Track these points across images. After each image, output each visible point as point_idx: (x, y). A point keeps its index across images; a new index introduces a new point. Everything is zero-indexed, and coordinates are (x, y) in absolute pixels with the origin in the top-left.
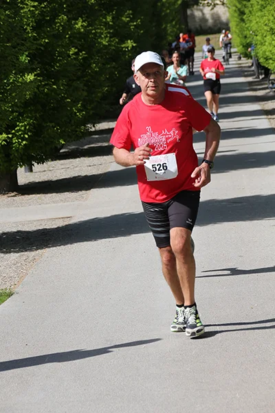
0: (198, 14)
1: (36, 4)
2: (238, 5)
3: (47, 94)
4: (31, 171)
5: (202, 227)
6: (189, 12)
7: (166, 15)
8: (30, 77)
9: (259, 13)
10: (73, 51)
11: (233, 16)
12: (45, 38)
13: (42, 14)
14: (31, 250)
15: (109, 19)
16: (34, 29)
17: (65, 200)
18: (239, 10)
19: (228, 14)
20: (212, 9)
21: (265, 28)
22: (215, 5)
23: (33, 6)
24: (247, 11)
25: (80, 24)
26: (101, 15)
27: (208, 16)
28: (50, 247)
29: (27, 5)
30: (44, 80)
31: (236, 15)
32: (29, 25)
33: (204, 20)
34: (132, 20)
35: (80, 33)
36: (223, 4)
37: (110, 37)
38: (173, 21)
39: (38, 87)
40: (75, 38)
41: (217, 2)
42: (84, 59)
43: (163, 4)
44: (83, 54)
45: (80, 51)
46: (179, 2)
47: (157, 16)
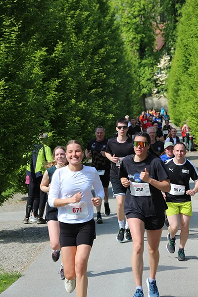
1: (56, 93)
2: (173, 98)
3: (59, 144)
6: (146, 99)
7: (133, 101)
8: (50, 134)
9: (185, 104)
10: (77, 119)
11: (170, 104)
12: (60, 112)
13: (59, 98)
15: (101, 102)
16: (54, 107)
18: (173, 101)
19: (167, 102)
21: (189, 113)
22: (160, 97)
23: (55, 94)
24: (177, 102)
25: (83, 105)
26: (96, 100)
27: (155, 102)
29: (51, 93)
30: (58, 136)
31: (172, 103)
32: (51, 104)
33: (153, 104)
34: (114, 103)
35: (83, 109)
36: (165, 97)
37: (100, 112)
38: (137, 104)
39: (54, 140)
40: (79, 112)
41: (162, 95)
42: (84, 124)
43: (132, 95)
44: (83, 121)
45: (82, 119)
46: (141, 95)
47: (128, 102)
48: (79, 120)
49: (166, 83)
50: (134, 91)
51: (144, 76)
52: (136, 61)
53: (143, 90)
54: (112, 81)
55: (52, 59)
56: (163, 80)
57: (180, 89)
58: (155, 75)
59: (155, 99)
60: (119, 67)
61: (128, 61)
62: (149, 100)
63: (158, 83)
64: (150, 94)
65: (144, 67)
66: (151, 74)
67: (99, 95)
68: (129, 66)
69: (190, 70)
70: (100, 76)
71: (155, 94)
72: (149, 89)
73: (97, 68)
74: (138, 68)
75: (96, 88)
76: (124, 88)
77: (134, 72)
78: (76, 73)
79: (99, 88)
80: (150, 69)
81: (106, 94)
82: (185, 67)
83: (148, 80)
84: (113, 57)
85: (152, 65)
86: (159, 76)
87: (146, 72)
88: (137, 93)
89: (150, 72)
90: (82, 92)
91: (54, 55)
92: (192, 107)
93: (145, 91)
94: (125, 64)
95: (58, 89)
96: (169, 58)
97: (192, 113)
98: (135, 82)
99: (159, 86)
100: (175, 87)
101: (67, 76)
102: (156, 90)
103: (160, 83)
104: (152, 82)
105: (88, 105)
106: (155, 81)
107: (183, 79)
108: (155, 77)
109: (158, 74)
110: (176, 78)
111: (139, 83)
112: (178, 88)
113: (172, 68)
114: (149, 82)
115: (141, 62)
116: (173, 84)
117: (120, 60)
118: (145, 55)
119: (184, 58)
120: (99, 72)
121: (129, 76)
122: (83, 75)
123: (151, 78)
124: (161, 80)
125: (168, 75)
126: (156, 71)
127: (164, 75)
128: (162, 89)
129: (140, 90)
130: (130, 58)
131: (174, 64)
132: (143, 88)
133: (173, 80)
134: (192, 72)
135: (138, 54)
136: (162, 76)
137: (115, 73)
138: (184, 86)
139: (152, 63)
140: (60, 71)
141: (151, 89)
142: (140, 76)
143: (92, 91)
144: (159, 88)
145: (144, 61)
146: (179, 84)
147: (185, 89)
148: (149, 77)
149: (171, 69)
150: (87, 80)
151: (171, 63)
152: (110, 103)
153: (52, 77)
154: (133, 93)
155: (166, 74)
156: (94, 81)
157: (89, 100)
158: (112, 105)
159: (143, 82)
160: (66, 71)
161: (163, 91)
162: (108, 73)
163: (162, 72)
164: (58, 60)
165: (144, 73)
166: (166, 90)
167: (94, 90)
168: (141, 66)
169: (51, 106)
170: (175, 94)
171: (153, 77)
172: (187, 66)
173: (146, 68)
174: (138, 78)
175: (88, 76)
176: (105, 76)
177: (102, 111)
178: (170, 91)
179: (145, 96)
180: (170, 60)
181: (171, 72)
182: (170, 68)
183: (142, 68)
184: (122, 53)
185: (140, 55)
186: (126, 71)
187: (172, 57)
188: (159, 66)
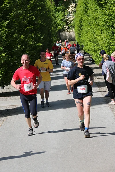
0: (64, 34)
1: (6, 29)
2: (78, 32)
3: (10, 61)
4: (4, 88)
5: (65, 109)
6: (61, 34)
7: (53, 34)
8: (4, 55)
9: (86, 35)
12: (9, 41)
13: (9, 33)
14: (3, 117)
15: (33, 35)
16: (5, 38)
17: (16, 99)
18: (79, 33)
19: (75, 35)
20: (69, 33)
21: (88, 39)
22: (70, 31)
23: (6, 30)
24: (81, 34)
25: (22, 37)
26: (30, 34)
27: (67, 35)
28: (10, 116)
29: (3, 29)
30: (9, 56)
31: (78, 35)
32: (4, 37)
34: (41, 36)
35: (23, 40)
36: (73, 31)
37: (33, 41)
38: (55, 36)
39: (6, 58)
40: (20, 41)
41: (71, 30)
42: (23, 49)
43: (52, 31)
44: (23, 47)
45: (22, 46)
46: (57, 30)
47: (49, 35)
48: (20, 47)
49: (73, 22)
50: (53, 28)
51: (59, 17)
52: (53, 7)
53: (58, 27)
54: (40, 22)
55: (2, 8)
56: (72, 20)
57: (83, 26)
58: (66, 17)
59: (67, 33)
60: (43, 12)
61: (48, 8)
63: (68, 22)
64: (63, 30)
65: (59, 12)
66: (63, 16)
67: (32, 31)
68: (49, 11)
69: (88, 12)
70: (32, 18)
71: (67, 29)
72: (62, 26)
73: (29, 13)
74: (54, 12)
75: (29, 26)
76: (46, 26)
77: (52, 15)
78: (17, 17)
79: (31, 26)
80: (62, 13)
81: (36, 30)
82: (85, 11)
83: (62, 20)
84: (39, 6)
85: (64, 10)
86: (69, 17)
87: (60, 15)
89: (63, 15)
91: (3, 5)
92: (90, 36)
93: (60, 27)
94: (46, 10)
95: (7, 27)
96: (75, 5)
97: (90, 40)
98: (53, 22)
99: (69, 24)
100: (79, 24)
101: (12, 19)
102: (67, 27)
103: (70, 22)
104: (64, 22)
105: (25, 37)
106: (66, 21)
107: (84, 18)
109: (68, 16)
110: (79, 18)
111: (56, 22)
112: (81, 25)
113: (77, 11)
114: (62, 22)
115: (56, 9)
116: (78, 22)
117: (43, 7)
118: (59, 3)
119: (84, 5)
120: (30, 16)
121: (49, 18)
122: (21, 17)
123: (63, 19)
124: (70, 20)
125: (74, 16)
126: (66, 14)
128: (71, 26)
129: (57, 27)
130: (49, 6)
131: (78, 9)
132: (59, 25)
133: (78, 20)
134: (89, 14)
135: (54, 2)
136: (71, 17)
137: (41, 16)
138: (85, 23)
139: (64, 9)
140: (8, 15)
141: (63, 26)
142: (56, 18)
144: (69, 25)
145: (58, 8)
146: (82, 22)
147: (86, 25)
148: (62, 18)
149: (76, 13)
150: (23, 21)
151: (76, 8)
152: (39, 36)
153: (3, 19)
154: (52, 29)
155: (73, 16)
156: (28, 22)
157: (26, 33)
158: (40, 37)
159: (58, 22)
160: (11, 15)
161: (71, 27)
162: (36, 16)
163: (71, 14)
164: (6, 9)
165: (59, 15)
166: (74, 27)
167: (28, 28)
168: (56, 11)
170: (80, 29)
171: (64, 18)
172: (86, 10)
173: (60, 12)
174: (55, 19)
175: (24, 19)
176: (35, 18)
177: (34, 41)
178: (76, 27)
179: (60, 31)
180: (75, 6)
181: (76, 14)
182: (75, 11)
183: (57, 12)
184: (44, 3)
185: (55, 3)
186: (47, 14)
187: (76, 5)
188: (68, 11)
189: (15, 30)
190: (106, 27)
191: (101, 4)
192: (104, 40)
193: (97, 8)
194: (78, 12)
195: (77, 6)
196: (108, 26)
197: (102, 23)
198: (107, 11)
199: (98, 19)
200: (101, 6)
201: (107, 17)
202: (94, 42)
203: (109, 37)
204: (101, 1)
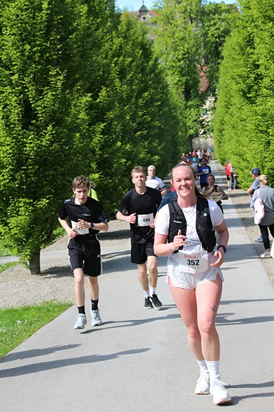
0: (197, 142)
1: (102, 136)
2: (218, 138)
3: (106, 185)
6: (193, 140)
7: (180, 142)
8: (97, 176)
10: (124, 160)
11: (215, 144)
12: (106, 154)
13: (105, 141)
15: (146, 143)
16: (100, 149)
17: (114, 245)
18: (219, 141)
19: (213, 143)
20: (205, 139)
22: (207, 137)
23: (101, 138)
24: (222, 141)
25: (128, 147)
26: (142, 142)
27: (202, 143)
29: (97, 137)
33: (200, 145)
34: (159, 145)
35: (129, 151)
36: (211, 137)
38: (183, 145)
40: (125, 154)
43: (178, 137)
44: (129, 163)
45: (128, 161)
46: (188, 136)
47: (174, 142)
48: (124, 162)
49: (212, 123)
50: (180, 132)
51: (190, 117)
52: (181, 103)
53: (189, 131)
54: (157, 123)
55: (97, 104)
56: (209, 121)
57: (224, 129)
59: (202, 140)
60: (164, 110)
61: (173, 103)
62: (195, 141)
63: (204, 124)
64: (197, 135)
65: (190, 109)
66: (197, 115)
67: (145, 138)
68: (174, 108)
69: (230, 110)
70: (145, 119)
71: (202, 135)
72: (195, 130)
73: (141, 112)
74: (184, 109)
75: (141, 130)
76: (170, 130)
77: (181, 114)
78: (120, 117)
79: (144, 131)
80: (196, 110)
81: (151, 136)
83: (194, 121)
84: (158, 100)
85: (198, 106)
86: (205, 116)
87: (192, 114)
88: (184, 134)
89: (196, 113)
90: (127, 135)
91: (98, 100)
93: (191, 132)
94: (170, 106)
95: (103, 133)
96: (214, 99)
98: (181, 124)
99: (205, 127)
100: (220, 128)
101: (112, 120)
102: (203, 131)
103: (206, 124)
104: (198, 123)
105: (134, 147)
106: (201, 122)
107: (226, 119)
108: (201, 118)
110: (219, 118)
111: (185, 124)
114: (195, 123)
115: (186, 104)
116: (218, 125)
117: (165, 102)
118: (190, 97)
120: (143, 115)
121: (175, 117)
122: (128, 118)
123: (197, 120)
124: (207, 121)
126: (202, 112)
127: (210, 116)
128: (209, 130)
129: (187, 131)
130: (175, 100)
131: (218, 104)
132: (190, 129)
133: (218, 121)
135: (184, 96)
136: (208, 117)
137: (160, 116)
140: (105, 115)
141: (197, 130)
142: (186, 118)
143: (137, 134)
144: (205, 129)
145: (189, 103)
146: (223, 124)
148: (195, 118)
150: (133, 123)
153: (98, 121)
154: (179, 134)
155: (212, 114)
156: (139, 124)
157: (135, 142)
158: (157, 147)
159: (189, 123)
160: (111, 115)
162: (153, 115)
163: (208, 113)
164: (103, 105)
165: (190, 114)
166: (212, 131)
167: (139, 133)
168: (187, 108)
169: (97, 149)
170: (220, 134)
171: (199, 118)
173: (192, 109)
174: (184, 119)
175: (133, 119)
176: (150, 118)
177: (148, 152)
178: (215, 131)
179: (191, 137)
180: (215, 101)
181: (216, 113)
182: (215, 108)
183: (188, 110)
184: (167, 96)
185: (186, 97)
186: (171, 113)
187: (216, 98)
188: (205, 107)
189: (117, 137)
190: (257, 133)
191: (250, 97)
192: (254, 152)
193: (244, 103)
194: (218, 110)
195: (218, 100)
196: (261, 132)
197: (250, 126)
198: (259, 109)
199: (245, 120)
200: (250, 100)
201: (260, 117)
202: (240, 155)
203: (261, 148)
204: (250, 94)
